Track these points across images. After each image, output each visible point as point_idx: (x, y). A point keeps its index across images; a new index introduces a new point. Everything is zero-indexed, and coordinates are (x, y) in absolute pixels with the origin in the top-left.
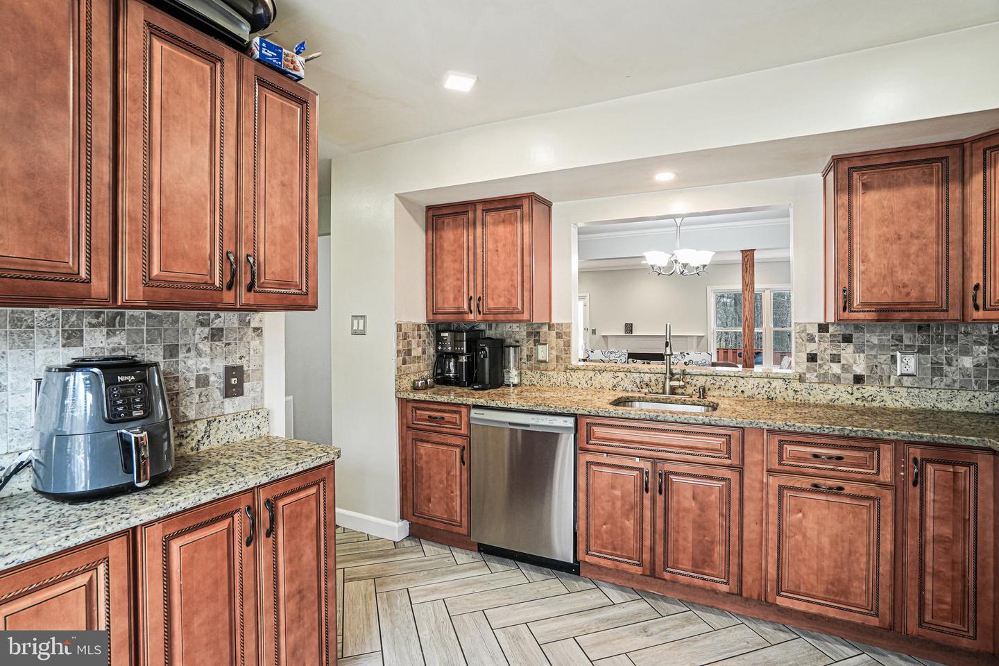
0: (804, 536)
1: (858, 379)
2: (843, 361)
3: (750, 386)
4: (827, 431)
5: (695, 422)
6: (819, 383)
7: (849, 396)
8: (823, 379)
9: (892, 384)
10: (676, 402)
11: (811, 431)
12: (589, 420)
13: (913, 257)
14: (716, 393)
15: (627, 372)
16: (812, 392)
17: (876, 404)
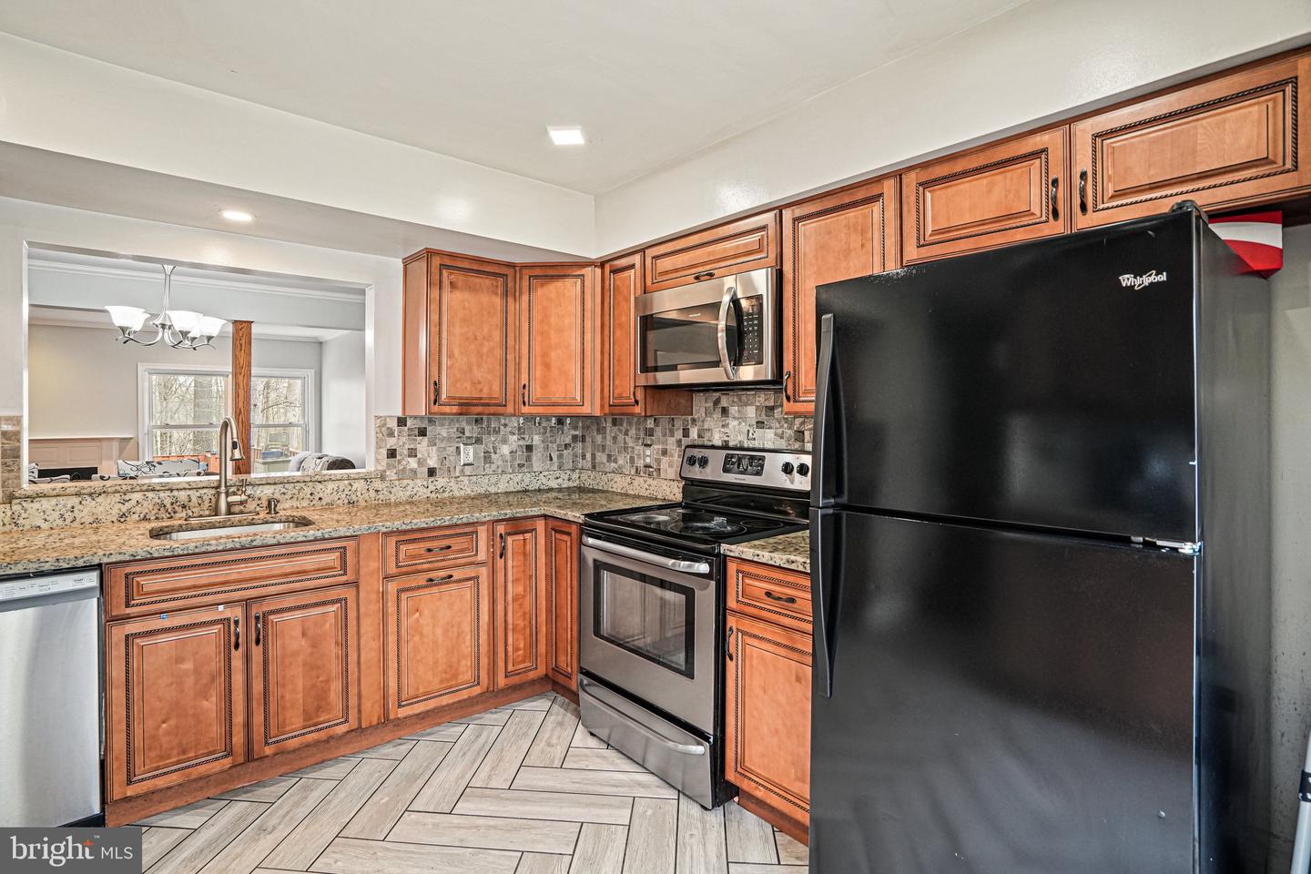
0: (422, 635)
1: (432, 472)
2: (419, 456)
3: (329, 491)
4: (439, 523)
5: (304, 539)
6: (399, 480)
7: (425, 490)
8: (402, 475)
9: (457, 474)
10: (240, 524)
11: (426, 526)
12: (129, 570)
13: (485, 357)
14: (287, 505)
15: (147, 491)
16: (392, 491)
17: (446, 495)
